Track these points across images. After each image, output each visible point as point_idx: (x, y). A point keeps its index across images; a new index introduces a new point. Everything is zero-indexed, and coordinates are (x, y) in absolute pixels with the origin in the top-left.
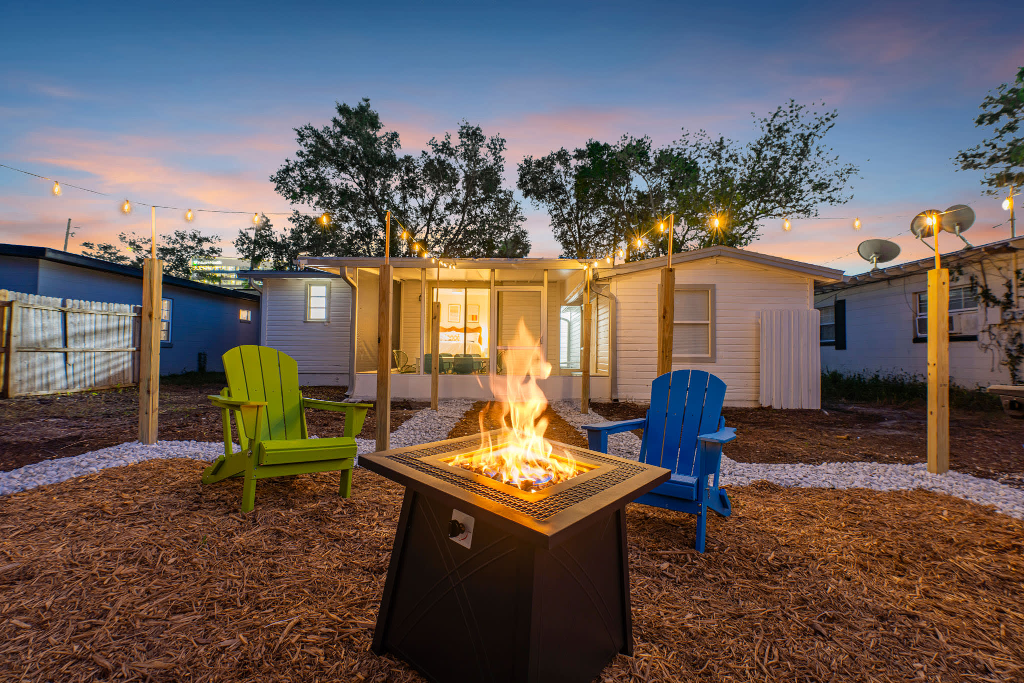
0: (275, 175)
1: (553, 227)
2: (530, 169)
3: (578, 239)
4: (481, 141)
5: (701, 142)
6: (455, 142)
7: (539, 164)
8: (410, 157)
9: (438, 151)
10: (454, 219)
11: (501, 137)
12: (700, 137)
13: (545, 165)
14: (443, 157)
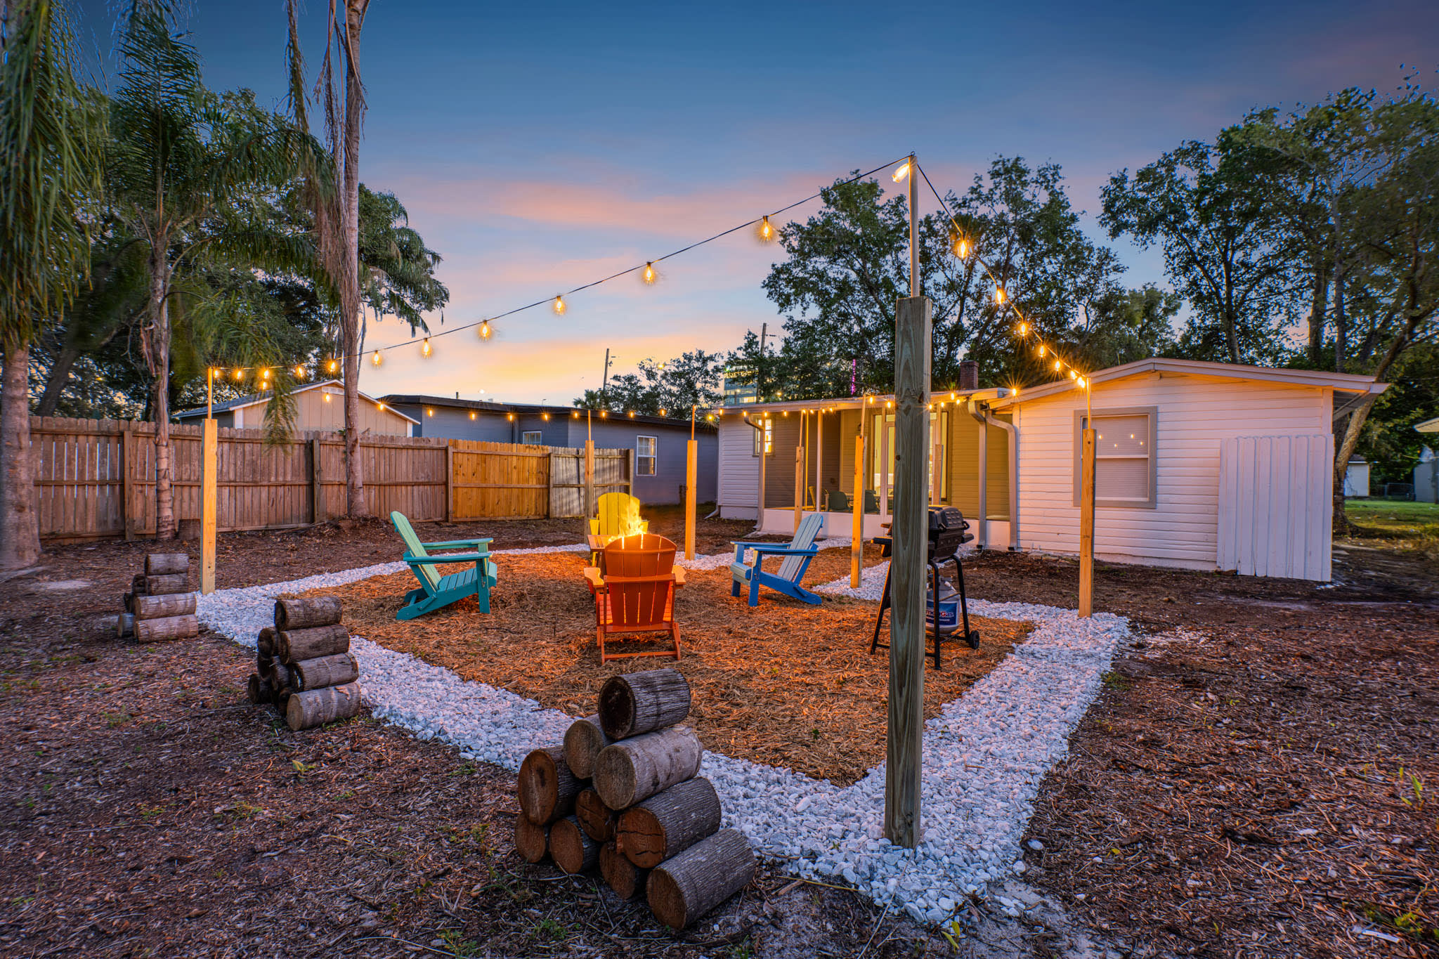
0: (766, 280)
2: (1124, 189)
4: (1023, 176)
6: (987, 184)
7: (1143, 176)
11: (1053, 163)
13: (1155, 175)
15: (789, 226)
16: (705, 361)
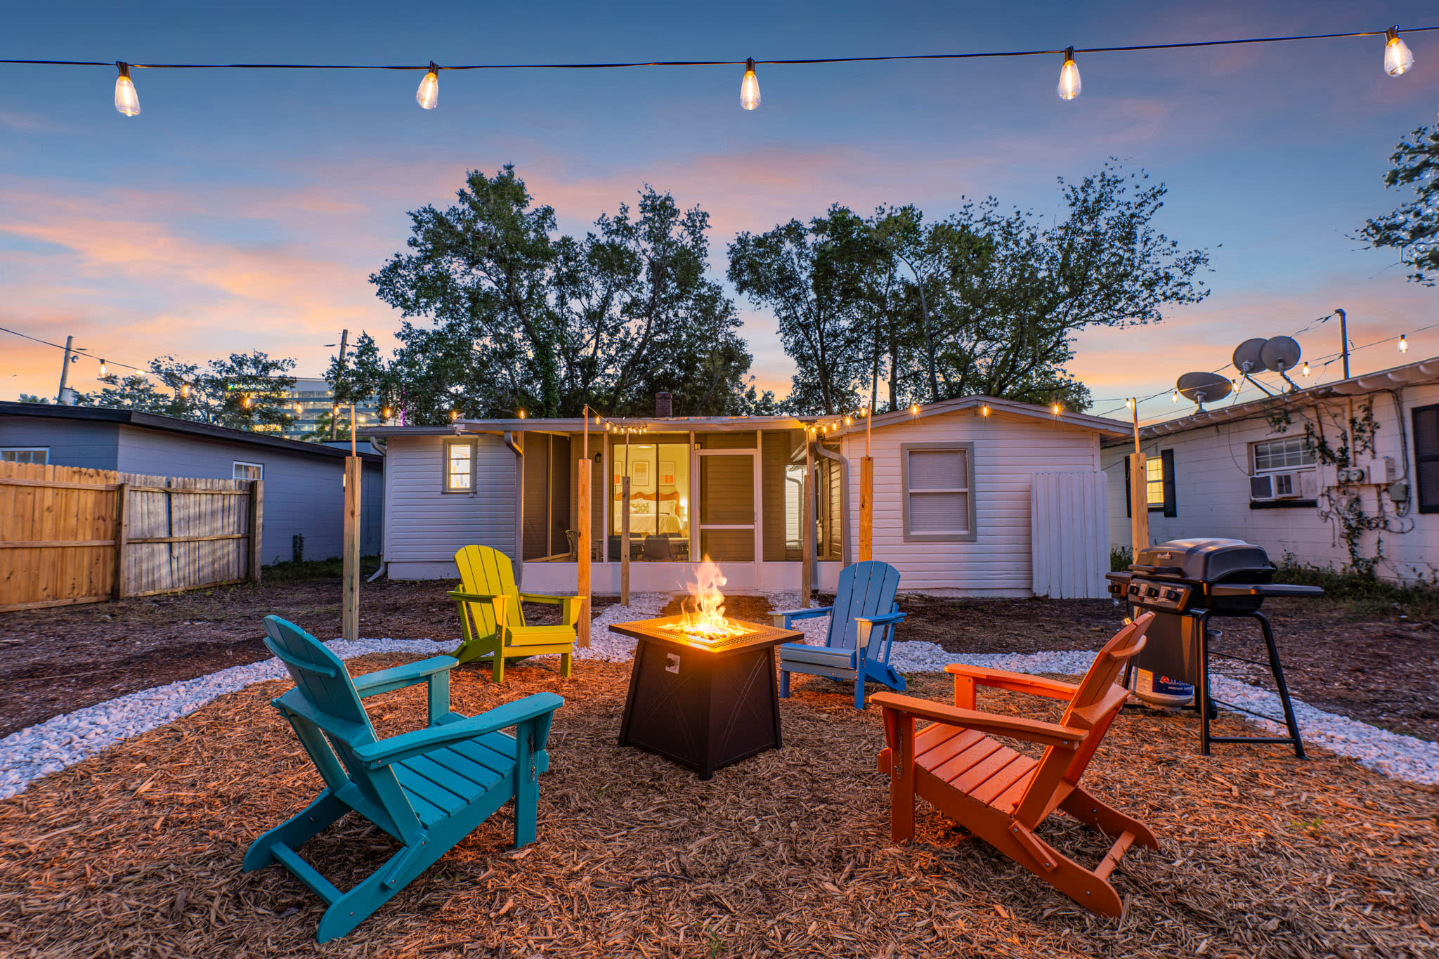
0: (378, 274)
1: (782, 335)
2: (746, 251)
3: (819, 353)
4: (672, 215)
5: (991, 214)
6: (634, 217)
7: (759, 242)
8: (569, 240)
9: (611, 232)
10: (635, 327)
11: (702, 209)
12: (988, 208)
13: (768, 244)
14: (618, 240)
15: (425, 211)
16: (266, 368)
